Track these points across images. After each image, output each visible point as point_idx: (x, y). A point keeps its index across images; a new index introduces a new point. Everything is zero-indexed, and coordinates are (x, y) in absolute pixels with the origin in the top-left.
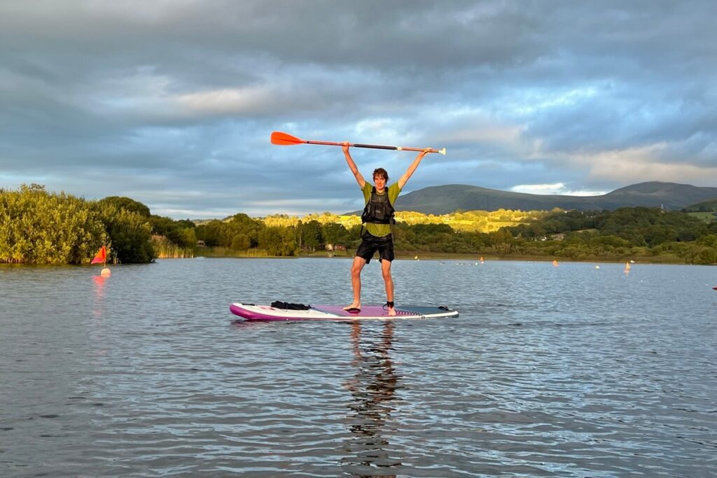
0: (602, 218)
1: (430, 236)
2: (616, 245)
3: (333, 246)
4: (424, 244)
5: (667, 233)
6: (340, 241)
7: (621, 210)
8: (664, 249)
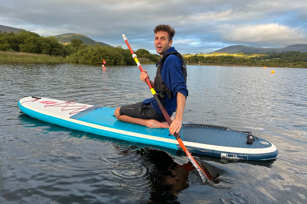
0: (281, 55)
1: (228, 59)
2: (283, 63)
3: (200, 62)
4: (226, 62)
5: (301, 59)
6: (203, 61)
7: (288, 52)
8: (298, 64)
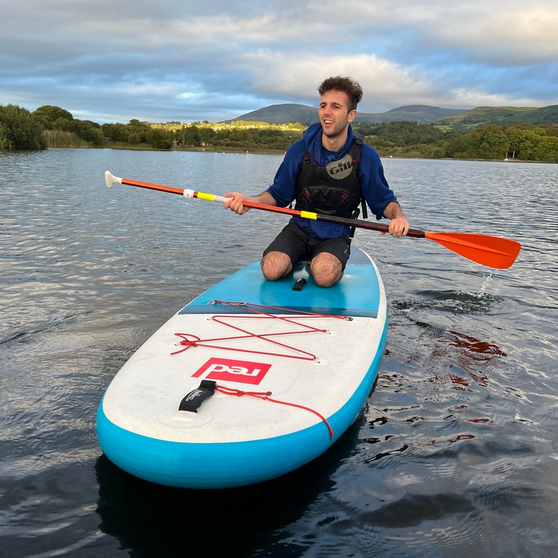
0: (380, 128)
1: (269, 138)
2: (384, 146)
3: (206, 144)
4: (264, 143)
6: (211, 140)
7: (392, 123)
